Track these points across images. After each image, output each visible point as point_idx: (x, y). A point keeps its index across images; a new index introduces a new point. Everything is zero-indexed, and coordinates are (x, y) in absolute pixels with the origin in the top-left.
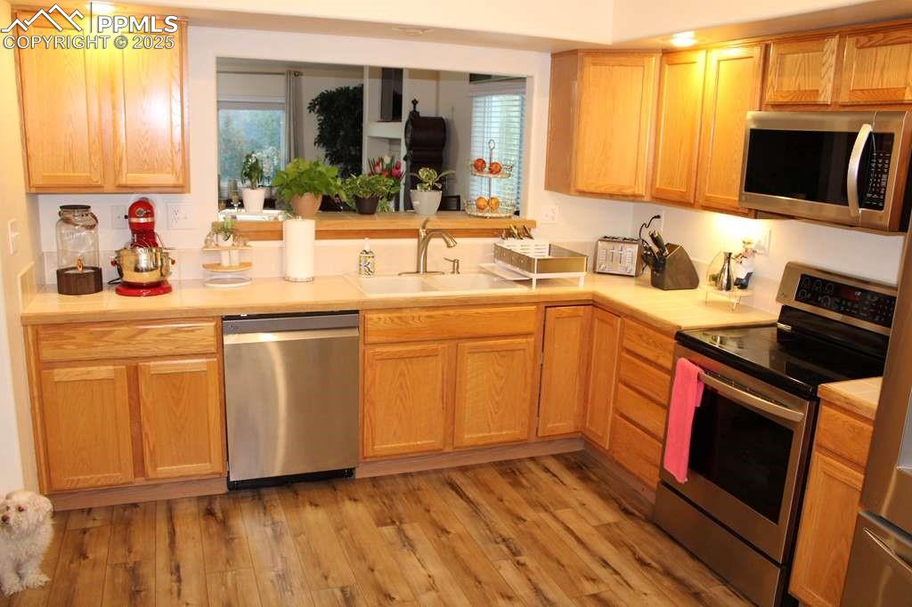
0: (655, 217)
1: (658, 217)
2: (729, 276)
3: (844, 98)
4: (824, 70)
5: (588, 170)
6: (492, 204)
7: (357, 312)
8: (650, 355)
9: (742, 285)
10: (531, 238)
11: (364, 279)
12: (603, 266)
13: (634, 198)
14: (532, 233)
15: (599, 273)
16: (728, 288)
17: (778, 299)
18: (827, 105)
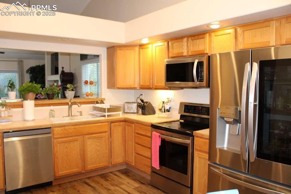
0: (141, 95)
1: (142, 95)
2: (164, 109)
3: (190, 54)
4: (184, 47)
5: (120, 82)
6: (91, 94)
7: (50, 128)
8: (144, 133)
9: (168, 111)
10: (104, 103)
11: (51, 119)
12: (127, 111)
13: (134, 88)
14: (104, 102)
15: (126, 113)
16: (164, 112)
17: (179, 113)
18: (186, 56)
